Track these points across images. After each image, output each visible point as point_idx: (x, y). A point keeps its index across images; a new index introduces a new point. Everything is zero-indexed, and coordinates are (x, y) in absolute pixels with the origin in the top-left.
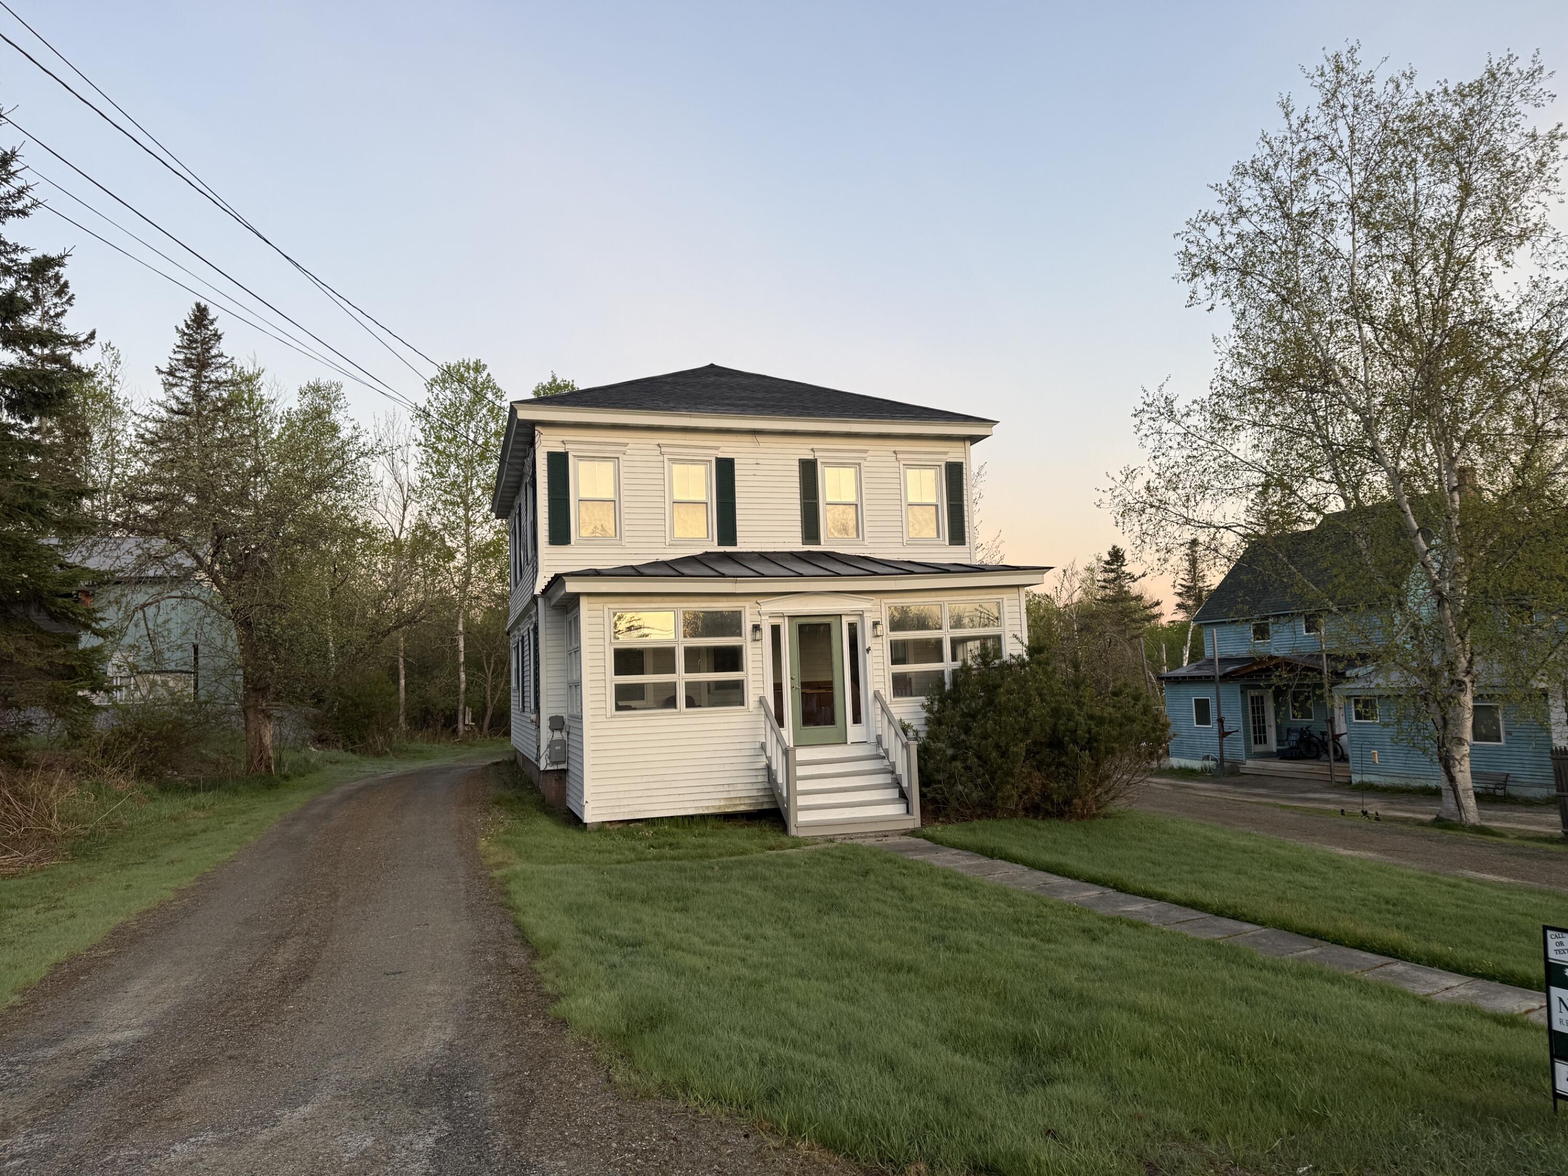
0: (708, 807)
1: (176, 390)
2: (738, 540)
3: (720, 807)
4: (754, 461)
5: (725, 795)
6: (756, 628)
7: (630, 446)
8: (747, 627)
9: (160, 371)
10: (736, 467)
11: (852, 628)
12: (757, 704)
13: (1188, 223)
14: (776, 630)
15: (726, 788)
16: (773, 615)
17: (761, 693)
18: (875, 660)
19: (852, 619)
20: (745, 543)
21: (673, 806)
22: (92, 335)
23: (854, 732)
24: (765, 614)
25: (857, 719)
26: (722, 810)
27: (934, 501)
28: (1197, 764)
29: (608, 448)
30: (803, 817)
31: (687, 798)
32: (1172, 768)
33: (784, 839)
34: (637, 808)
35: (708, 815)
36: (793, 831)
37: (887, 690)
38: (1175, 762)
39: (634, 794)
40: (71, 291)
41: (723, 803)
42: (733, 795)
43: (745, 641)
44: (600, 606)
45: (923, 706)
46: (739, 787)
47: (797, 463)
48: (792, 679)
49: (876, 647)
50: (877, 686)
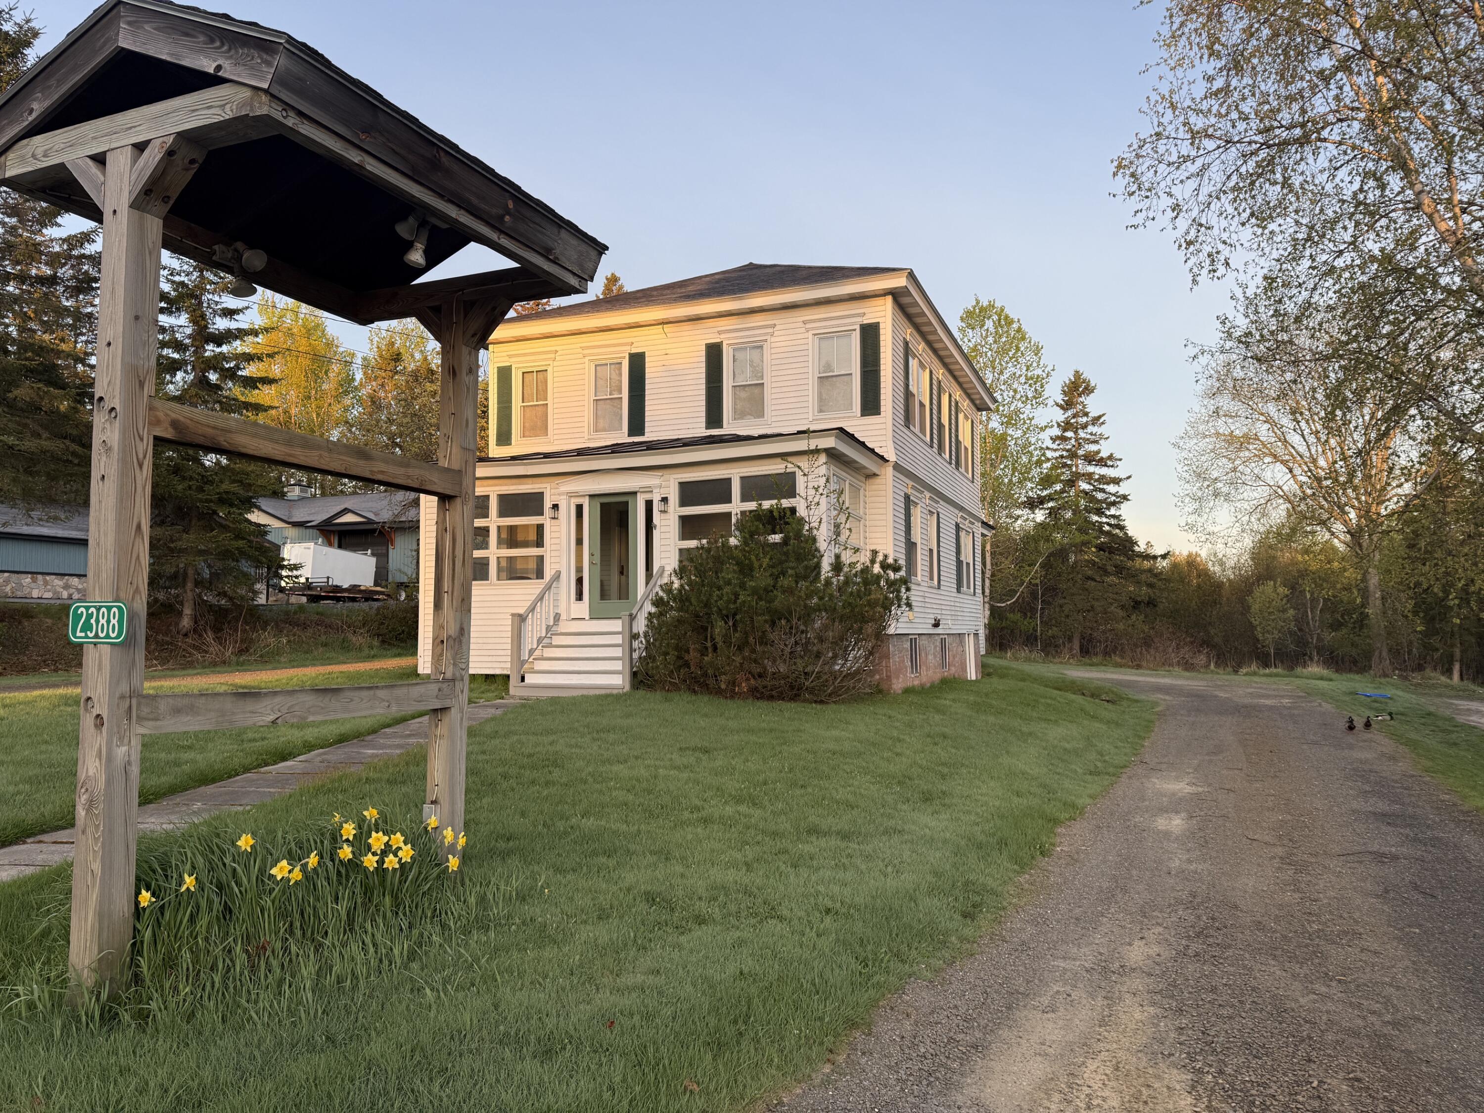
2: (646, 430)
4: (664, 352)
6: (555, 507)
7: (559, 352)
8: (548, 505)
10: (647, 360)
11: (649, 504)
14: (579, 508)
17: (557, 567)
18: (662, 536)
19: (648, 497)
20: (652, 433)
24: (563, 494)
29: (541, 357)
31: (494, 659)
43: (544, 520)
47: (704, 348)
48: (591, 555)
49: (663, 523)
50: (664, 562)
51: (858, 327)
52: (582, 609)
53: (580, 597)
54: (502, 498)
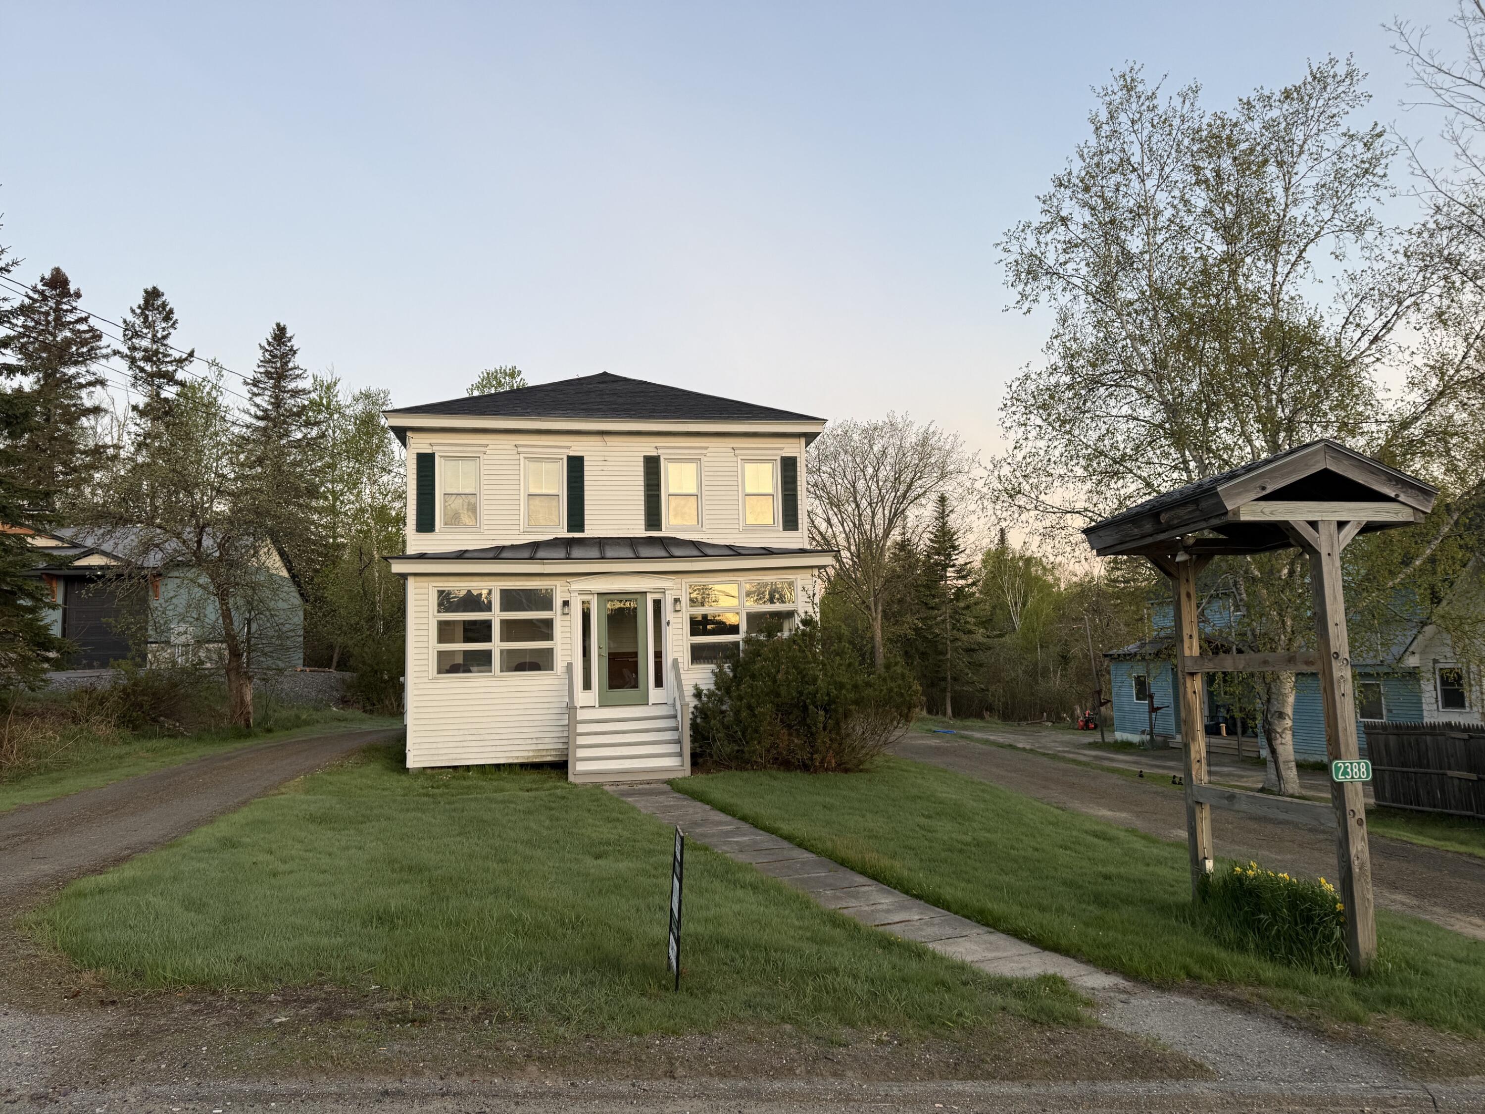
0: (517, 757)
1: (258, 400)
2: (586, 527)
3: (528, 757)
4: (604, 458)
5: (534, 747)
6: (566, 603)
7: (490, 447)
8: (558, 602)
9: (246, 383)
10: (586, 464)
11: (657, 604)
12: (564, 670)
13: (1005, 234)
14: (585, 605)
15: (535, 741)
16: (582, 593)
17: (568, 659)
18: (675, 632)
19: (657, 596)
20: (591, 530)
21: (485, 755)
22: (191, 354)
23: (655, 695)
24: (574, 591)
25: (659, 683)
26: (530, 760)
27: (770, 491)
28: (1135, 738)
29: (469, 449)
30: (581, 767)
31: (499, 749)
32: (1116, 742)
33: (561, 784)
34: (454, 756)
35: (516, 764)
36: (571, 778)
37: (685, 657)
38: (1119, 736)
39: (451, 745)
40: (175, 317)
41: (531, 754)
42: (540, 747)
43: (556, 614)
44: (426, 584)
45: (713, 672)
46: (547, 740)
47: (642, 459)
48: (599, 648)
49: (676, 620)
50: (676, 655)
51: (779, 458)
52: (591, 697)
53: (587, 686)
54: (505, 593)
